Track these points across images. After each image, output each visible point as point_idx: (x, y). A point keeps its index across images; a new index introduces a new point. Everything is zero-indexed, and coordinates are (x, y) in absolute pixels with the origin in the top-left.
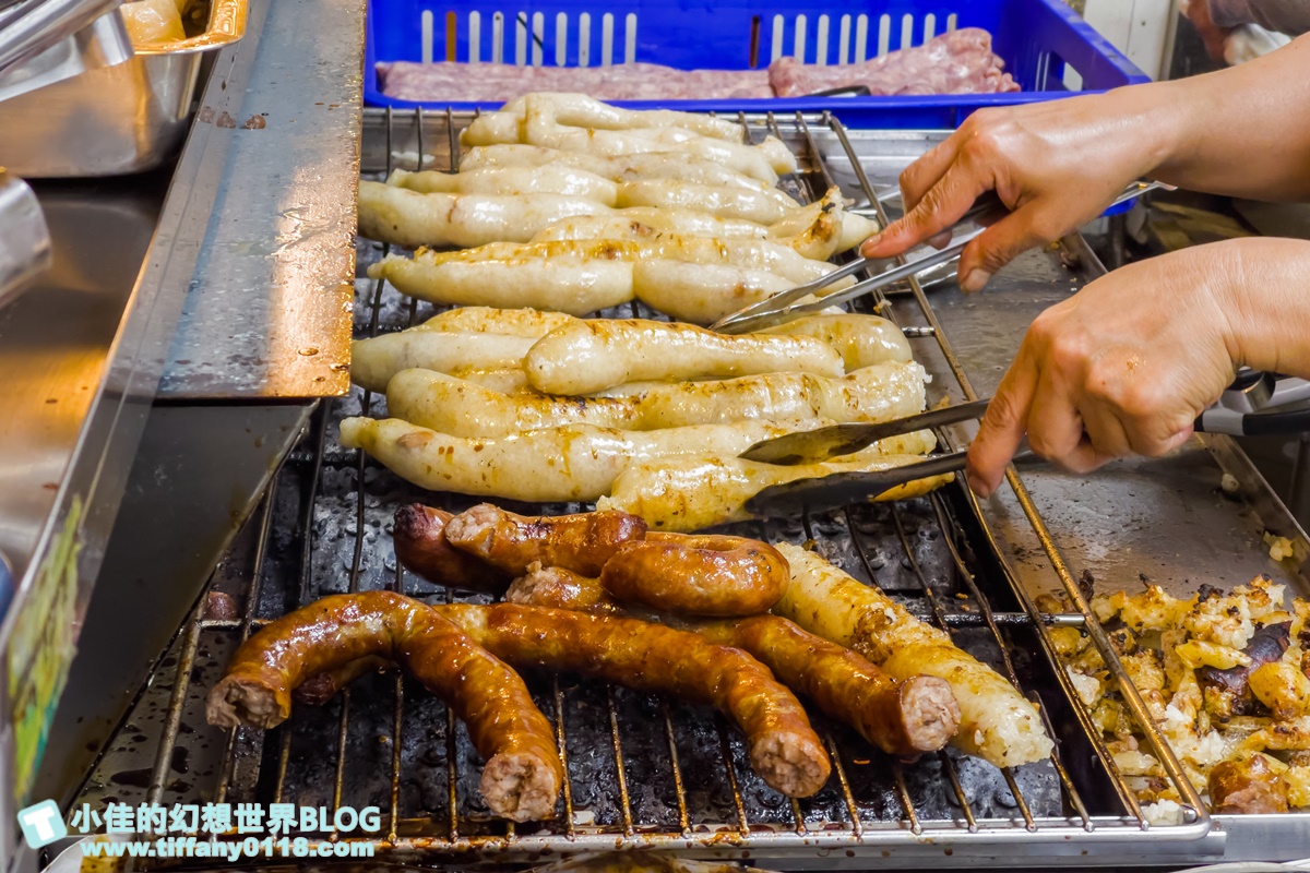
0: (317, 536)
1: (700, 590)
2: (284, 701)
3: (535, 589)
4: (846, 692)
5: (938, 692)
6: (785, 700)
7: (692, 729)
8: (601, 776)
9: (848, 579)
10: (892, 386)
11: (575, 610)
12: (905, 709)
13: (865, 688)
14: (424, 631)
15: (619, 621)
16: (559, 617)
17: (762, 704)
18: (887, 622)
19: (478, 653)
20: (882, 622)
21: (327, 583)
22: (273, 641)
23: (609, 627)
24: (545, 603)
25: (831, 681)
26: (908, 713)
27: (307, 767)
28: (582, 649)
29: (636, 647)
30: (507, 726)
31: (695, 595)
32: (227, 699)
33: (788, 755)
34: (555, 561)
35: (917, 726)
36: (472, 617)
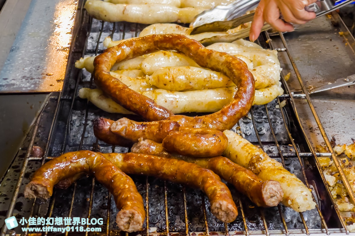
0: (72, 125)
1: (196, 148)
2: (50, 191)
3: (140, 148)
4: (245, 184)
5: (276, 186)
6: (223, 188)
7: (194, 195)
8: (162, 213)
9: (248, 143)
10: (269, 72)
11: (154, 155)
12: (264, 192)
13: (251, 183)
14: (100, 164)
15: (168, 159)
16: (148, 158)
17: (215, 189)
18: (260, 159)
19: (118, 172)
20: (259, 159)
21: (76, 141)
22: (47, 169)
23: (165, 161)
24: (144, 152)
25: (240, 181)
26: (265, 194)
27: (62, 209)
28: (155, 169)
29: (173, 168)
30: (127, 199)
31: (194, 150)
32: (31, 189)
33: (223, 208)
34: (148, 137)
35: (268, 198)
36: (118, 158)
